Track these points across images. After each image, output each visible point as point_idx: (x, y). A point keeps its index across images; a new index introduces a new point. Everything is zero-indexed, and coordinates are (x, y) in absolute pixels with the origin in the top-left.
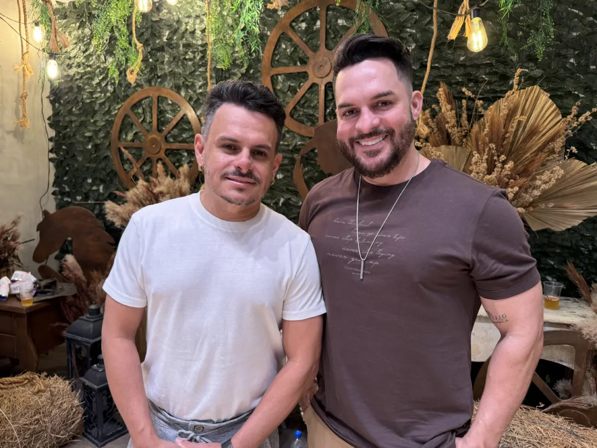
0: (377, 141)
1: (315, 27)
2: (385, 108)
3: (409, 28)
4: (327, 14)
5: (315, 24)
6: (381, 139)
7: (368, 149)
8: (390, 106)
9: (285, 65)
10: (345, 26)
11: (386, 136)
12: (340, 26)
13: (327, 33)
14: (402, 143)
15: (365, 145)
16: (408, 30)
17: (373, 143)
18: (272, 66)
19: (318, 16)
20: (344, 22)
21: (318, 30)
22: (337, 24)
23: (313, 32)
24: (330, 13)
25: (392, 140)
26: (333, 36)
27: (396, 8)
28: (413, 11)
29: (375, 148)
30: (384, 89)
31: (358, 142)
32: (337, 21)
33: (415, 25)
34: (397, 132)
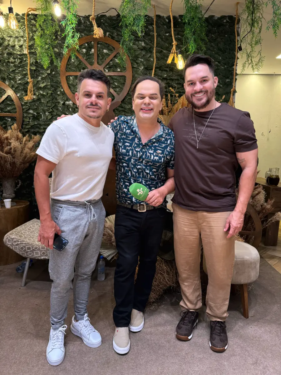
0: (202, 95)
1: (91, 52)
2: (205, 82)
3: (140, 58)
4: (98, 46)
5: (91, 50)
6: (203, 94)
7: (198, 98)
8: (207, 82)
9: (74, 71)
10: (108, 53)
11: (205, 93)
12: (105, 53)
13: (98, 56)
14: (210, 96)
15: (197, 97)
16: (140, 59)
17: (200, 95)
18: (67, 71)
19: (93, 46)
20: (107, 51)
21: (93, 54)
22: (103, 52)
23: (90, 55)
24: (99, 45)
25: (207, 95)
26: (101, 58)
27: (134, 47)
28: (142, 50)
29: (200, 98)
30: (205, 75)
31: (194, 95)
32: (103, 50)
33: (143, 57)
34: (209, 92)
